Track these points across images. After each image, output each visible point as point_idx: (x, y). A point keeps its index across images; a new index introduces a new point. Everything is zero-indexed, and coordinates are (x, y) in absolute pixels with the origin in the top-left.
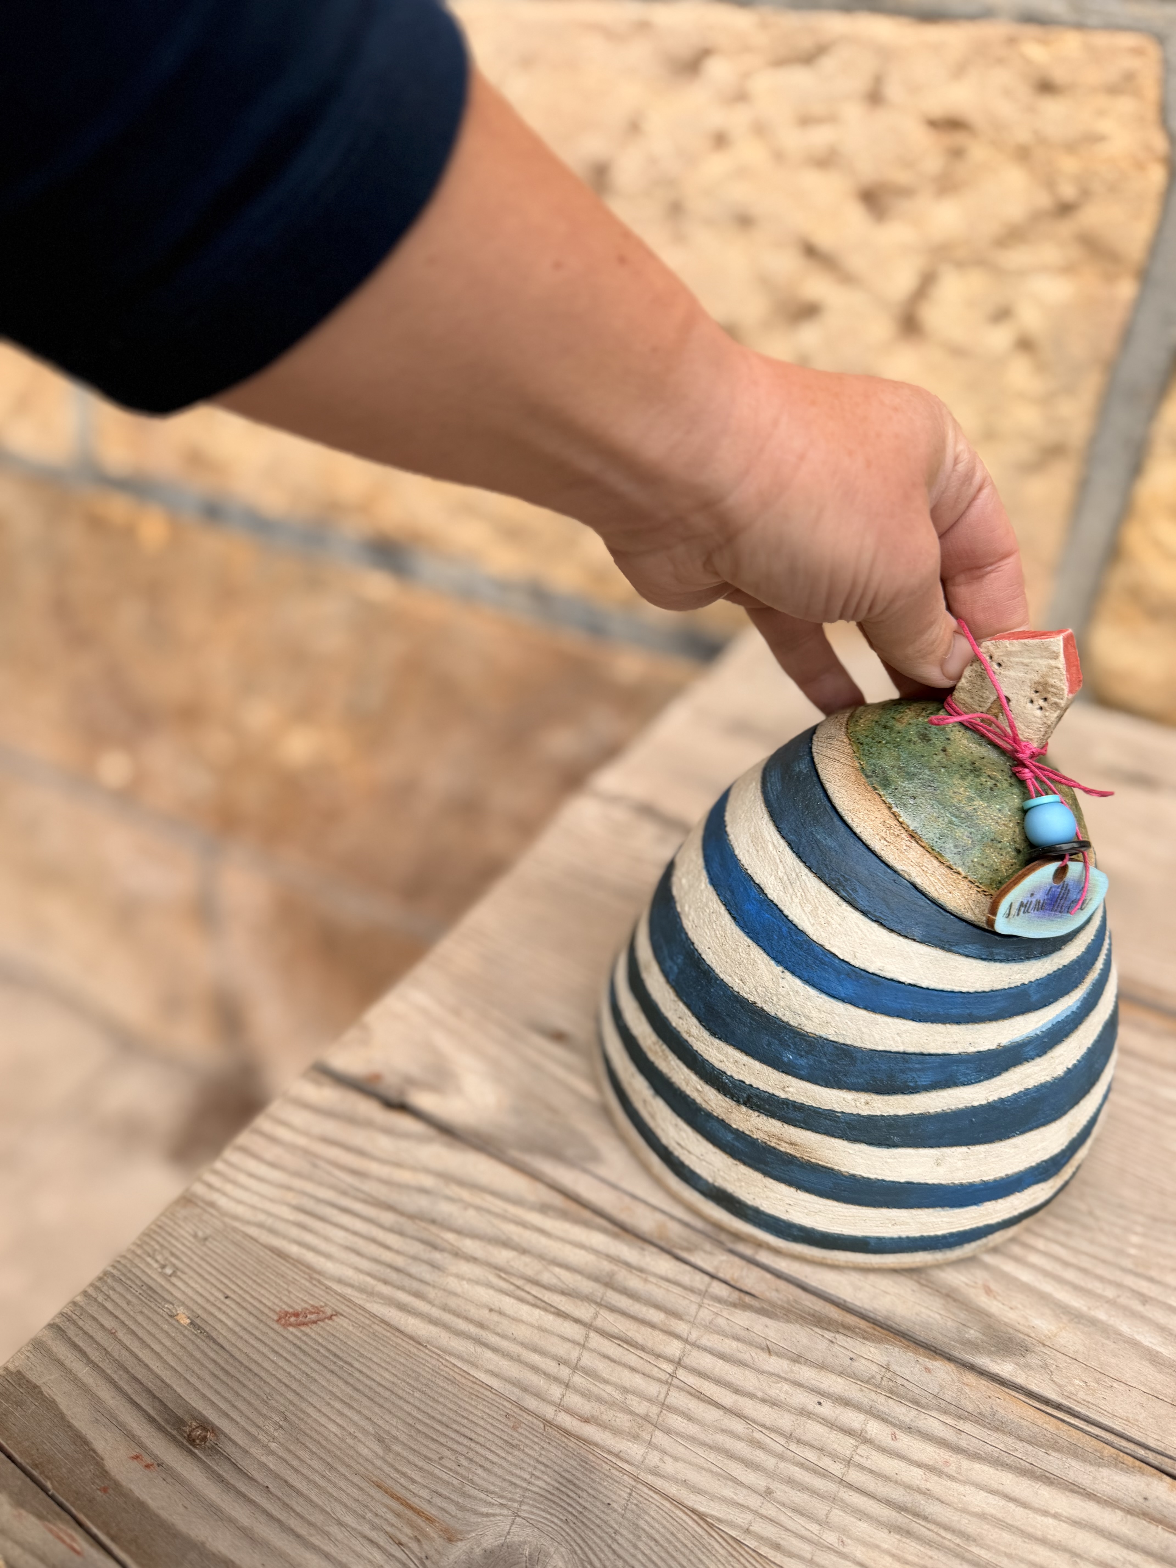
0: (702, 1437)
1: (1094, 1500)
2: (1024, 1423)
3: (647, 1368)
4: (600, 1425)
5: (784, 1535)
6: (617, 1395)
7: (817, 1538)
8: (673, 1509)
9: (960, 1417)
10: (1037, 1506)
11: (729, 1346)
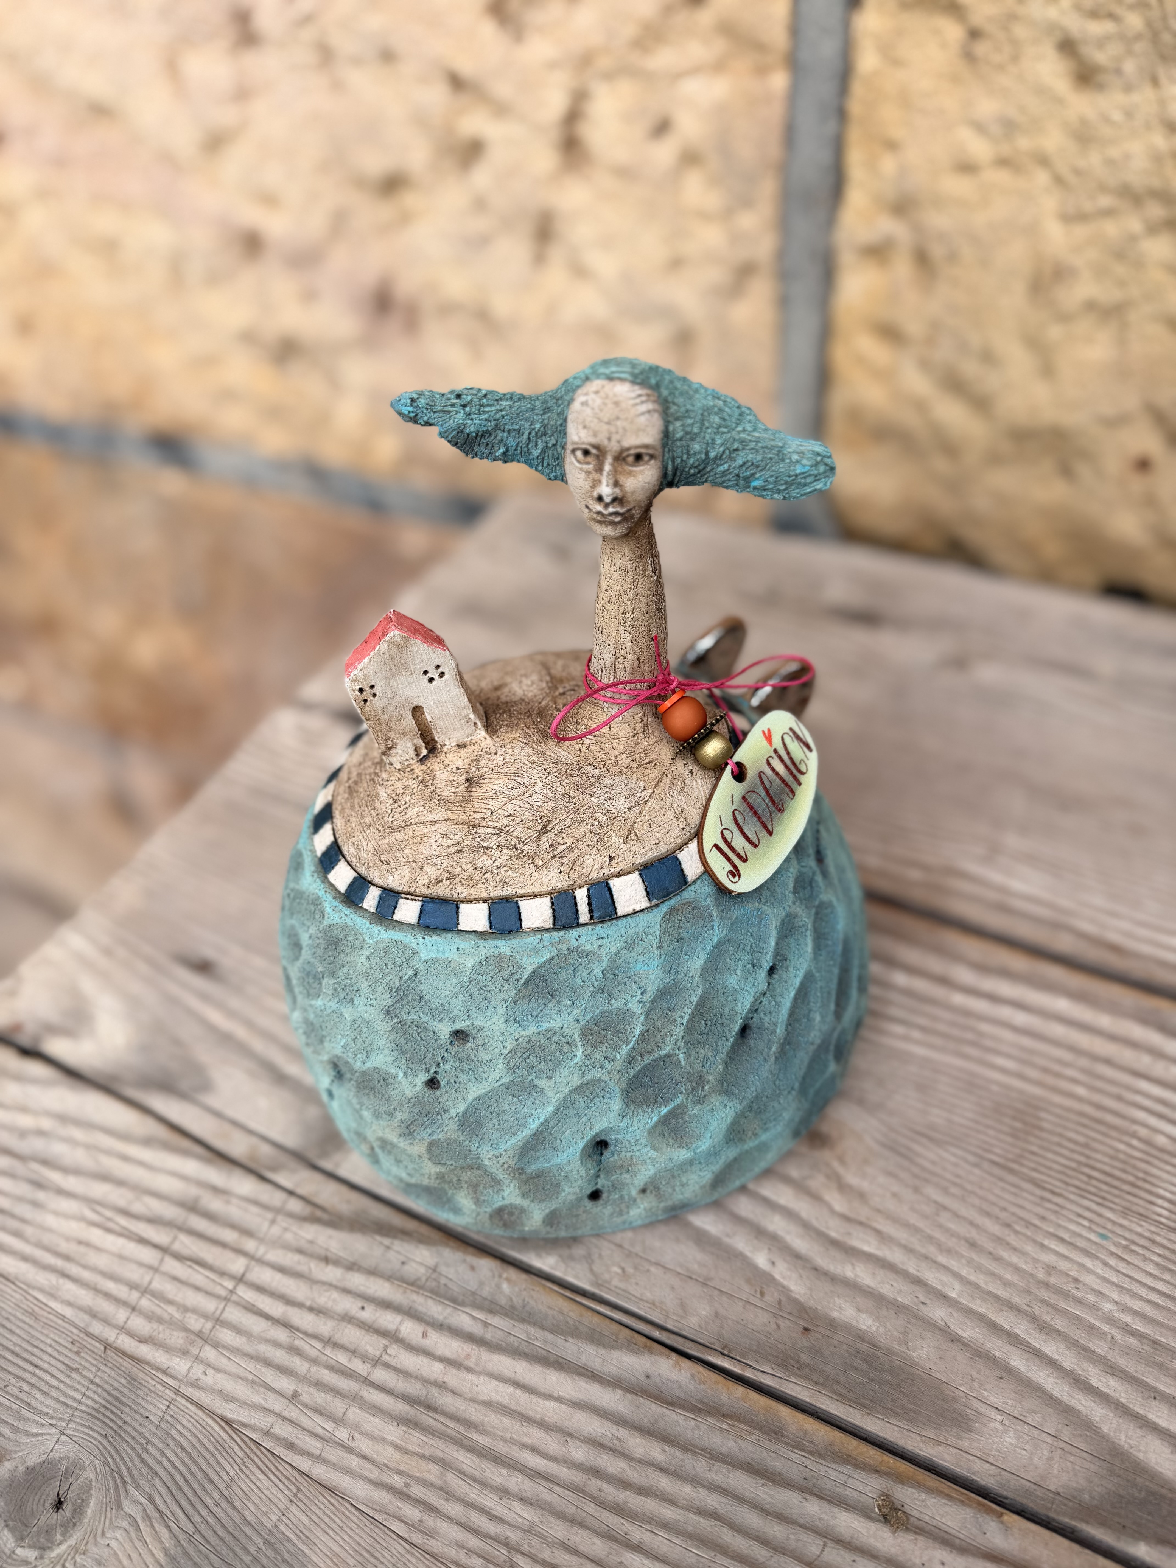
0: (248, 1348)
1: (598, 1381)
2: (550, 1312)
3: (210, 1287)
4: (155, 1344)
5: (300, 1434)
6: (177, 1315)
7: (329, 1435)
8: (204, 1417)
9: (491, 1311)
10: (542, 1391)
11: (290, 1259)
